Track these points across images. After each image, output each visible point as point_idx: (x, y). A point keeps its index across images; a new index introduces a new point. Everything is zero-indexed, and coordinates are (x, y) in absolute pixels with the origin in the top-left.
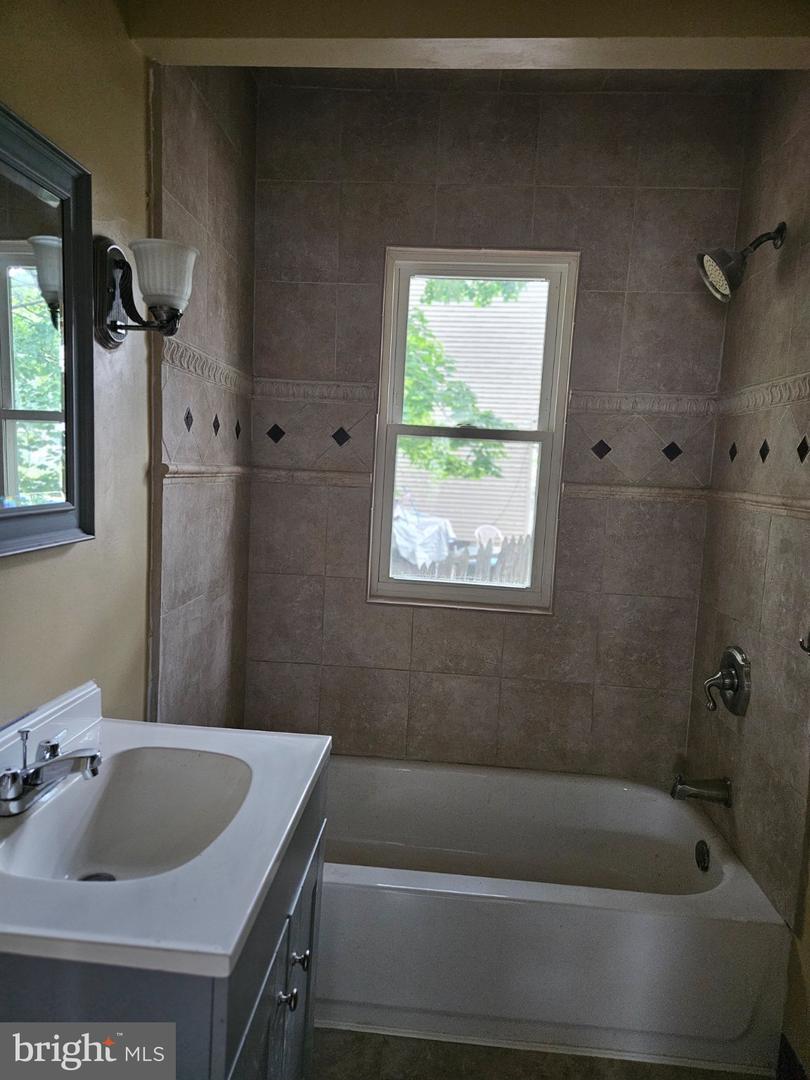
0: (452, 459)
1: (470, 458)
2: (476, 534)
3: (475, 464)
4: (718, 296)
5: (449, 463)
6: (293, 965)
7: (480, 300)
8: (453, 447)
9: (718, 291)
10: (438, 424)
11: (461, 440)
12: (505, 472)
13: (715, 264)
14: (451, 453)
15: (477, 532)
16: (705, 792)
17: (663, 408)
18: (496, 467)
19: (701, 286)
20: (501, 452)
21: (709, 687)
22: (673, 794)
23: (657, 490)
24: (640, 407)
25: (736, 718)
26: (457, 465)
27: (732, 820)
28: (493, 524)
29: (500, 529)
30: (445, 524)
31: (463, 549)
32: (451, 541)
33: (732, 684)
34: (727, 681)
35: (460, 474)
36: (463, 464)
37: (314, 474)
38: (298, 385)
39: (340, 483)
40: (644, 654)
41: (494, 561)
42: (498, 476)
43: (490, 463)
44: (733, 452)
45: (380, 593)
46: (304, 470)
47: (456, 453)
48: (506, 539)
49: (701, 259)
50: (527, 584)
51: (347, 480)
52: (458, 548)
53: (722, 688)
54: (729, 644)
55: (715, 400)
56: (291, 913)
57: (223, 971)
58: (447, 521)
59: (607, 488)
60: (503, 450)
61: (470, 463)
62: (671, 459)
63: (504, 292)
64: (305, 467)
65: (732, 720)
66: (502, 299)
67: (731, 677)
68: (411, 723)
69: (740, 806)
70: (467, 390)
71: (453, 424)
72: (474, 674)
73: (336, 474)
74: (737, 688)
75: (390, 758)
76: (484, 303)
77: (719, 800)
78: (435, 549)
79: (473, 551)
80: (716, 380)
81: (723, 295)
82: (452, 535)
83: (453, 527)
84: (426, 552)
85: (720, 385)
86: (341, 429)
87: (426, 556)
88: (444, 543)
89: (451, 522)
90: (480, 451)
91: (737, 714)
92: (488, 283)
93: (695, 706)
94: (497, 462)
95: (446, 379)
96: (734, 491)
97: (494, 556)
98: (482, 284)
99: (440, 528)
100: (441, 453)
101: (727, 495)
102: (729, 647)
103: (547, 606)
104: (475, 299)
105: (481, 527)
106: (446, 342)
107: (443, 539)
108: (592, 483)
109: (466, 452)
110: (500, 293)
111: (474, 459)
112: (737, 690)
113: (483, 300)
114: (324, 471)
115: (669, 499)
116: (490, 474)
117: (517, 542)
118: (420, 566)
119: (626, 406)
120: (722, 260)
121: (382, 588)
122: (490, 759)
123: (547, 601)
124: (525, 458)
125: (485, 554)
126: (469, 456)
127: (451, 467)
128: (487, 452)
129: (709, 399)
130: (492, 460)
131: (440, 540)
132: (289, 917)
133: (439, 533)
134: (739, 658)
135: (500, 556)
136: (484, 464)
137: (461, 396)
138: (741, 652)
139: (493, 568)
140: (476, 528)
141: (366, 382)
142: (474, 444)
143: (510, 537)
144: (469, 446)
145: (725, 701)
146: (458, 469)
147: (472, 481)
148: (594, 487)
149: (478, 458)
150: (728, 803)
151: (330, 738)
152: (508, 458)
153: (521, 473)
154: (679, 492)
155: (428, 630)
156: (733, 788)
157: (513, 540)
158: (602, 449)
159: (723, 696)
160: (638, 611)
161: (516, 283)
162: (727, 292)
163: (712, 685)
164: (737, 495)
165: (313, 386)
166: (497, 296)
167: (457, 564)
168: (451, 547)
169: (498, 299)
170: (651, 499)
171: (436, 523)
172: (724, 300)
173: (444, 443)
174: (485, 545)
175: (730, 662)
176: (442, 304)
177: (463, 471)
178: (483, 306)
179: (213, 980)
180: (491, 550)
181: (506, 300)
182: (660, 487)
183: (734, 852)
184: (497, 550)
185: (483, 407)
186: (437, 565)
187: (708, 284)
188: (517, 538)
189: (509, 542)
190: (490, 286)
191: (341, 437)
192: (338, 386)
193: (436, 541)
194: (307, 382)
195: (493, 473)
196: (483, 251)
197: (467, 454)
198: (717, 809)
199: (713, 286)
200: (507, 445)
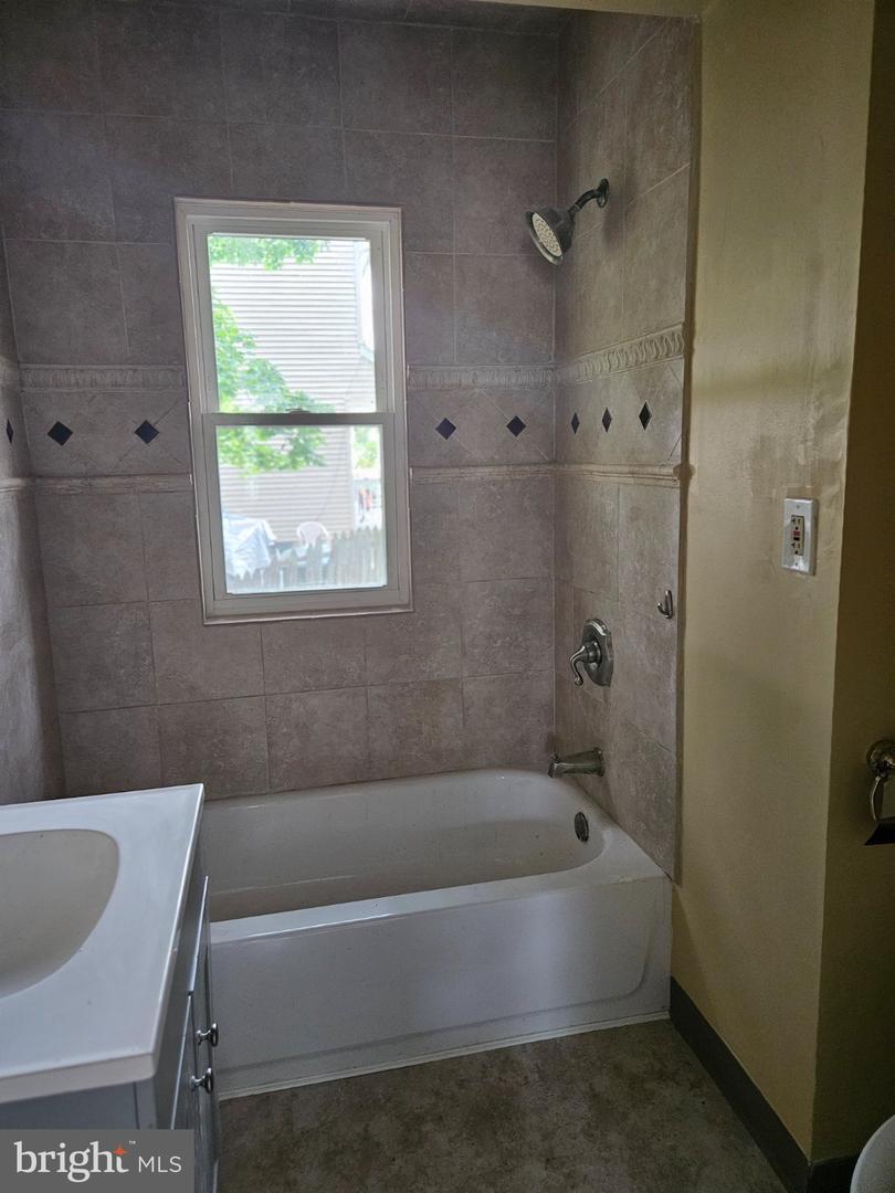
0: (263, 450)
1: (286, 448)
2: (298, 533)
3: (292, 454)
4: (550, 259)
5: (260, 455)
6: (199, 1044)
7: (270, 261)
8: (264, 436)
9: (549, 253)
10: (242, 410)
11: (270, 429)
12: (328, 460)
13: (545, 223)
14: (259, 442)
15: (298, 530)
16: (580, 765)
17: (503, 380)
18: (317, 456)
19: (530, 247)
20: (318, 438)
21: (575, 662)
22: (551, 773)
23: (505, 468)
24: (480, 381)
25: (601, 688)
26: (269, 458)
27: (606, 786)
28: (317, 520)
29: (324, 525)
30: (263, 526)
31: (289, 551)
32: (272, 544)
33: (596, 656)
34: (591, 654)
35: (274, 467)
36: (275, 454)
37: (116, 480)
38: (82, 371)
39: (153, 489)
40: (508, 639)
41: (325, 560)
42: (321, 465)
43: (310, 452)
44: (575, 423)
45: (217, 613)
46: (107, 476)
47: (269, 442)
48: (335, 535)
49: (530, 216)
50: (381, 581)
51: (161, 483)
52: (281, 552)
53: (586, 661)
54: (588, 617)
55: (552, 370)
56: (192, 988)
57: (146, 1072)
58: (264, 522)
59: (457, 470)
60: (321, 435)
61: (284, 453)
62: (516, 434)
63: (296, 253)
64: (106, 472)
65: (598, 691)
66: (294, 260)
67: (594, 649)
68: (273, 752)
69: (613, 771)
70: (272, 369)
71: (258, 409)
72: (337, 687)
73: (147, 478)
74: (599, 660)
75: (252, 795)
76: (276, 265)
77: (593, 771)
78: (254, 555)
79: (302, 551)
80: (551, 348)
81: (555, 257)
82: (272, 537)
83: (272, 527)
84: (245, 559)
85: (555, 355)
86: (146, 422)
87: (244, 563)
88: (264, 546)
89: (270, 522)
90: (297, 439)
91: (603, 685)
92: (277, 242)
93: (560, 683)
94: (319, 450)
95: (246, 356)
96: (580, 463)
97: (326, 555)
98: (270, 243)
99: (257, 530)
100: (249, 444)
101: (574, 468)
102: (588, 621)
103: (406, 602)
104: (264, 260)
105: (303, 525)
106: (236, 312)
107: (262, 542)
108: (441, 467)
109: (280, 441)
110: (292, 253)
111: (291, 447)
112: (600, 662)
113: (274, 262)
114: (130, 476)
115: (518, 477)
116: (311, 463)
117: (348, 537)
118: (242, 576)
119: (466, 380)
120: (551, 218)
121: (221, 607)
122: (364, 773)
123: (405, 598)
124: (342, 443)
125: (314, 554)
126: (284, 445)
127: (263, 460)
128: (305, 440)
129: (547, 369)
130: (311, 448)
131: (259, 545)
132: (190, 993)
133: (256, 535)
134: (600, 629)
135: (332, 555)
136: (300, 452)
137: (267, 376)
138: (600, 623)
139: (325, 568)
140: (297, 526)
141: (170, 364)
142: (286, 431)
143: (339, 532)
144: (283, 433)
145: (590, 673)
146: (270, 461)
147: (289, 474)
148: (442, 471)
149: (295, 447)
150: (600, 772)
151: (202, 785)
152: (326, 444)
153: (339, 460)
154: (527, 468)
155: (280, 646)
156: (604, 757)
157: (343, 536)
158: (447, 429)
159: (588, 669)
160: (499, 596)
161: (309, 241)
162: (559, 253)
163: (579, 660)
164: (583, 467)
165: (102, 371)
166: (289, 257)
167: (284, 569)
168: (272, 549)
169: (289, 260)
170: (500, 478)
171: (252, 525)
172: (555, 263)
173: (250, 432)
174: (314, 544)
175: (592, 636)
176: (236, 266)
177: (277, 463)
178: (275, 269)
179: (134, 1085)
180: (321, 548)
181: (300, 261)
182: (508, 466)
183: (611, 817)
184: (326, 548)
185: (293, 387)
186: (262, 572)
187: (538, 246)
188: (348, 532)
189: (339, 537)
190: (280, 244)
191: (146, 432)
192: (135, 370)
193: (253, 546)
194: (95, 367)
195: (316, 462)
196: (292, 204)
197: (283, 442)
198: (591, 779)
199: (544, 247)
200: (324, 429)
